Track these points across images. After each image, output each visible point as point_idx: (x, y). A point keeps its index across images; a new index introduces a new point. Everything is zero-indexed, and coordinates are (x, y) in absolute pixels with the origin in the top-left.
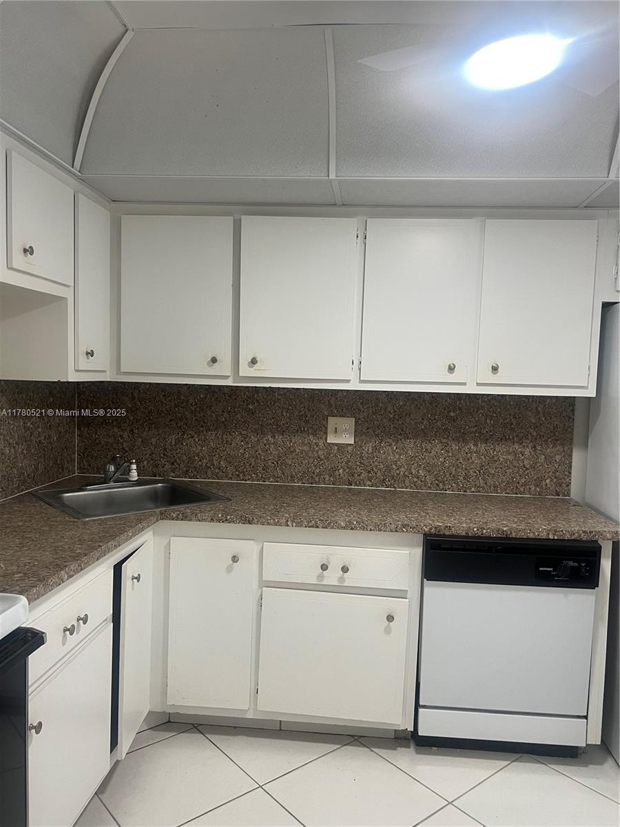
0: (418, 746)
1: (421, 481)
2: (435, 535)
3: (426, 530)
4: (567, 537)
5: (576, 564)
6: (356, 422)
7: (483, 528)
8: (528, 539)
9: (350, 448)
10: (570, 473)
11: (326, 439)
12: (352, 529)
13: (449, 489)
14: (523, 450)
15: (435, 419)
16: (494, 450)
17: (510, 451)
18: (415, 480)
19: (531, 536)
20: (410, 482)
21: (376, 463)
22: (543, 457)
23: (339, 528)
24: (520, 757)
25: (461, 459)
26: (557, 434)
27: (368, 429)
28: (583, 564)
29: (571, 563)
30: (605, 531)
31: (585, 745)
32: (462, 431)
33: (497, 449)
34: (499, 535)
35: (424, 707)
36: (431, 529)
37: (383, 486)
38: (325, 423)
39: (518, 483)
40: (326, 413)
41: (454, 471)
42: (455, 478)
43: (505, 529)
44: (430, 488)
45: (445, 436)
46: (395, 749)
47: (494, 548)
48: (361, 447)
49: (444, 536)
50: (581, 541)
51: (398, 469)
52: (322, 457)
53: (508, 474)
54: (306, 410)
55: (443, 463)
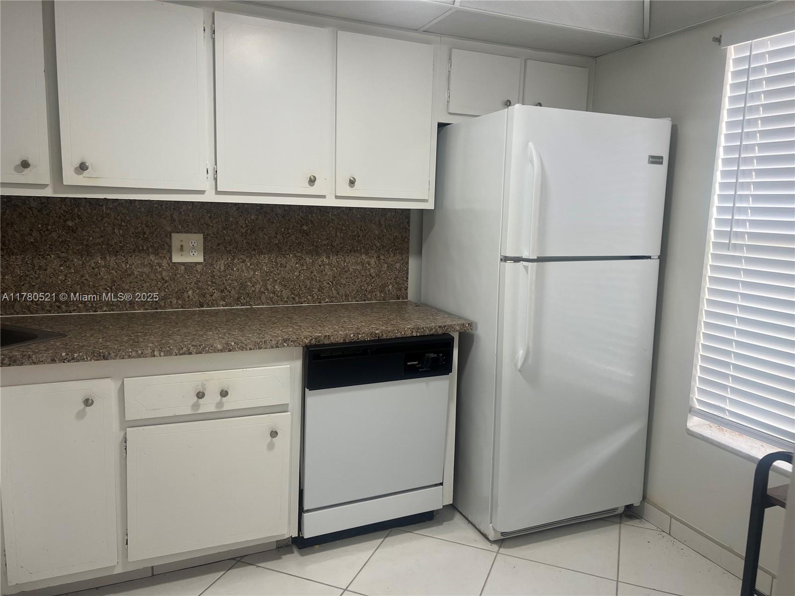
0: (300, 549)
1: (277, 296)
2: (316, 346)
3: (307, 341)
4: (427, 332)
5: (435, 355)
6: (205, 239)
7: (358, 334)
8: (397, 338)
9: (199, 268)
10: (407, 278)
11: (171, 258)
12: (230, 351)
13: (304, 301)
14: (369, 260)
15: (288, 233)
16: (345, 261)
17: (359, 262)
18: (271, 295)
19: (399, 335)
20: (267, 298)
21: (230, 282)
22: (386, 265)
23: (215, 352)
24: (390, 532)
25: (315, 272)
26: (396, 244)
27: (218, 245)
28: (441, 355)
29: (432, 355)
30: (455, 325)
31: (442, 507)
32: (315, 244)
33: (347, 261)
34: (373, 338)
35: (308, 511)
36: (311, 340)
37: (238, 305)
38: (168, 240)
39: (366, 290)
40: (169, 229)
41: (309, 284)
42: (310, 290)
43: (377, 332)
44: (287, 302)
45: (299, 250)
46: (280, 558)
47: (369, 351)
48: (212, 265)
49: (324, 345)
50: (438, 335)
51: (253, 286)
52: (167, 278)
53: (357, 283)
54: (144, 226)
55: (298, 277)
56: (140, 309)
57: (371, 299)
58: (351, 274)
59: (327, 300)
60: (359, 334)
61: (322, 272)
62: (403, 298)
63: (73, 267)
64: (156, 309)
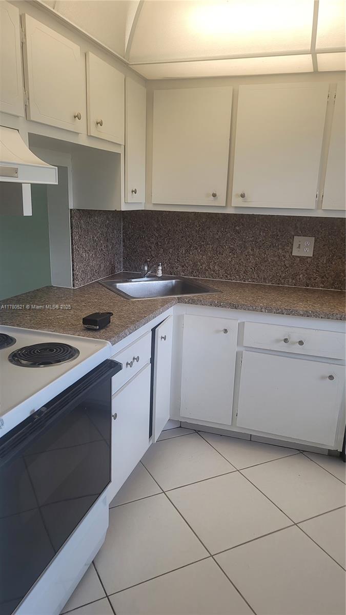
6: (316, 240)
9: (309, 260)
11: (291, 253)
12: (308, 316)
21: (328, 271)
23: (298, 315)
27: (324, 246)
37: (332, 288)
38: (292, 240)
40: (293, 233)
48: (318, 259)
52: (288, 265)
54: (278, 231)
56: (269, 283)
63: (236, 254)
64: (279, 284)
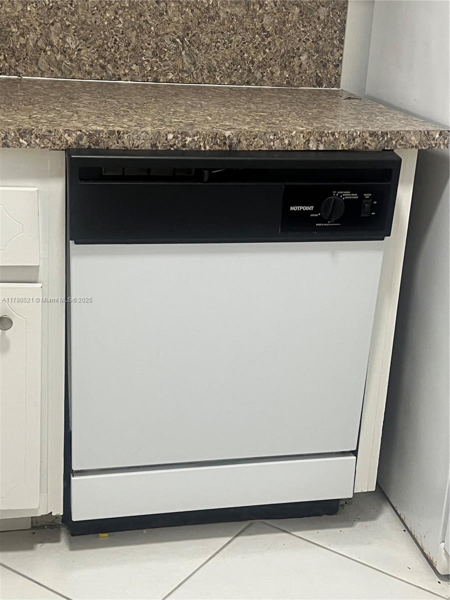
0: (72, 535)
1: (71, 60)
2: (89, 151)
3: (71, 140)
4: (342, 145)
5: (355, 196)
8: (271, 152)
10: (342, 42)
13: (125, 75)
18: (59, 57)
19: (277, 145)
20: (49, 63)
24: (248, 526)
25: (147, 14)
28: (367, 196)
29: (347, 195)
31: (351, 496)
34: (217, 148)
35: (81, 473)
36: (80, 138)
39: (252, 62)
41: (134, 39)
42: (136, 53)
44: (89, 73)
46: (31, 548)
47: (206, 173)
49: (108, 151)
50: (366, 152)
51: (22, 35)
53: (234, 45)
55: (112, 22)
57: (261, 81)
58: (223, 24)
59: (171, 76)
60: (187, 135)
61: (162, 14)
62: (330, 84)
